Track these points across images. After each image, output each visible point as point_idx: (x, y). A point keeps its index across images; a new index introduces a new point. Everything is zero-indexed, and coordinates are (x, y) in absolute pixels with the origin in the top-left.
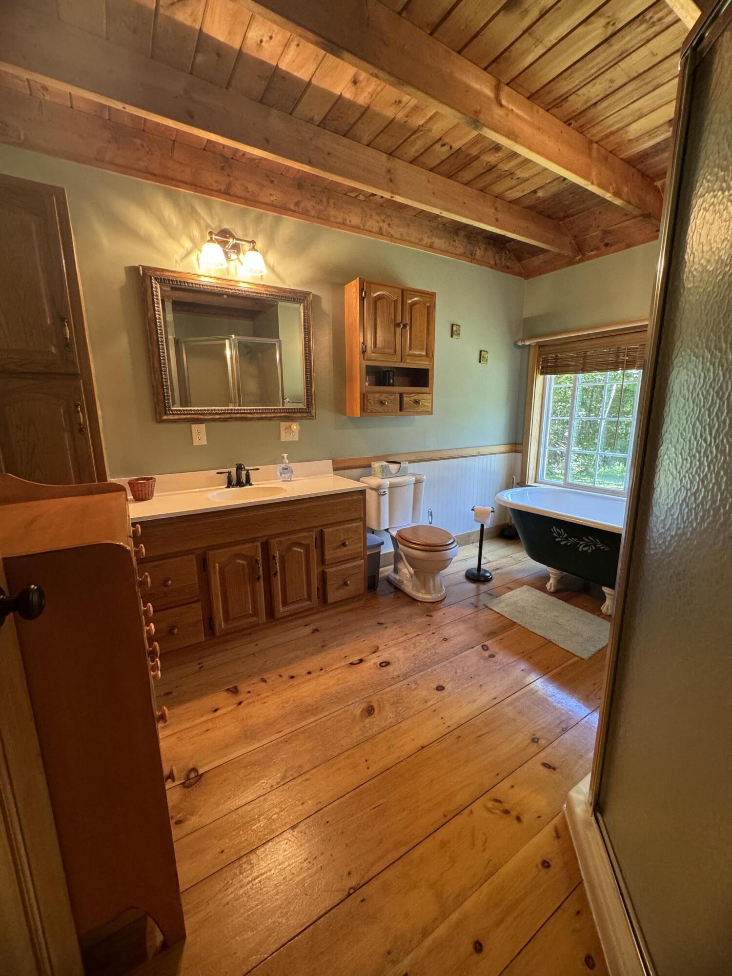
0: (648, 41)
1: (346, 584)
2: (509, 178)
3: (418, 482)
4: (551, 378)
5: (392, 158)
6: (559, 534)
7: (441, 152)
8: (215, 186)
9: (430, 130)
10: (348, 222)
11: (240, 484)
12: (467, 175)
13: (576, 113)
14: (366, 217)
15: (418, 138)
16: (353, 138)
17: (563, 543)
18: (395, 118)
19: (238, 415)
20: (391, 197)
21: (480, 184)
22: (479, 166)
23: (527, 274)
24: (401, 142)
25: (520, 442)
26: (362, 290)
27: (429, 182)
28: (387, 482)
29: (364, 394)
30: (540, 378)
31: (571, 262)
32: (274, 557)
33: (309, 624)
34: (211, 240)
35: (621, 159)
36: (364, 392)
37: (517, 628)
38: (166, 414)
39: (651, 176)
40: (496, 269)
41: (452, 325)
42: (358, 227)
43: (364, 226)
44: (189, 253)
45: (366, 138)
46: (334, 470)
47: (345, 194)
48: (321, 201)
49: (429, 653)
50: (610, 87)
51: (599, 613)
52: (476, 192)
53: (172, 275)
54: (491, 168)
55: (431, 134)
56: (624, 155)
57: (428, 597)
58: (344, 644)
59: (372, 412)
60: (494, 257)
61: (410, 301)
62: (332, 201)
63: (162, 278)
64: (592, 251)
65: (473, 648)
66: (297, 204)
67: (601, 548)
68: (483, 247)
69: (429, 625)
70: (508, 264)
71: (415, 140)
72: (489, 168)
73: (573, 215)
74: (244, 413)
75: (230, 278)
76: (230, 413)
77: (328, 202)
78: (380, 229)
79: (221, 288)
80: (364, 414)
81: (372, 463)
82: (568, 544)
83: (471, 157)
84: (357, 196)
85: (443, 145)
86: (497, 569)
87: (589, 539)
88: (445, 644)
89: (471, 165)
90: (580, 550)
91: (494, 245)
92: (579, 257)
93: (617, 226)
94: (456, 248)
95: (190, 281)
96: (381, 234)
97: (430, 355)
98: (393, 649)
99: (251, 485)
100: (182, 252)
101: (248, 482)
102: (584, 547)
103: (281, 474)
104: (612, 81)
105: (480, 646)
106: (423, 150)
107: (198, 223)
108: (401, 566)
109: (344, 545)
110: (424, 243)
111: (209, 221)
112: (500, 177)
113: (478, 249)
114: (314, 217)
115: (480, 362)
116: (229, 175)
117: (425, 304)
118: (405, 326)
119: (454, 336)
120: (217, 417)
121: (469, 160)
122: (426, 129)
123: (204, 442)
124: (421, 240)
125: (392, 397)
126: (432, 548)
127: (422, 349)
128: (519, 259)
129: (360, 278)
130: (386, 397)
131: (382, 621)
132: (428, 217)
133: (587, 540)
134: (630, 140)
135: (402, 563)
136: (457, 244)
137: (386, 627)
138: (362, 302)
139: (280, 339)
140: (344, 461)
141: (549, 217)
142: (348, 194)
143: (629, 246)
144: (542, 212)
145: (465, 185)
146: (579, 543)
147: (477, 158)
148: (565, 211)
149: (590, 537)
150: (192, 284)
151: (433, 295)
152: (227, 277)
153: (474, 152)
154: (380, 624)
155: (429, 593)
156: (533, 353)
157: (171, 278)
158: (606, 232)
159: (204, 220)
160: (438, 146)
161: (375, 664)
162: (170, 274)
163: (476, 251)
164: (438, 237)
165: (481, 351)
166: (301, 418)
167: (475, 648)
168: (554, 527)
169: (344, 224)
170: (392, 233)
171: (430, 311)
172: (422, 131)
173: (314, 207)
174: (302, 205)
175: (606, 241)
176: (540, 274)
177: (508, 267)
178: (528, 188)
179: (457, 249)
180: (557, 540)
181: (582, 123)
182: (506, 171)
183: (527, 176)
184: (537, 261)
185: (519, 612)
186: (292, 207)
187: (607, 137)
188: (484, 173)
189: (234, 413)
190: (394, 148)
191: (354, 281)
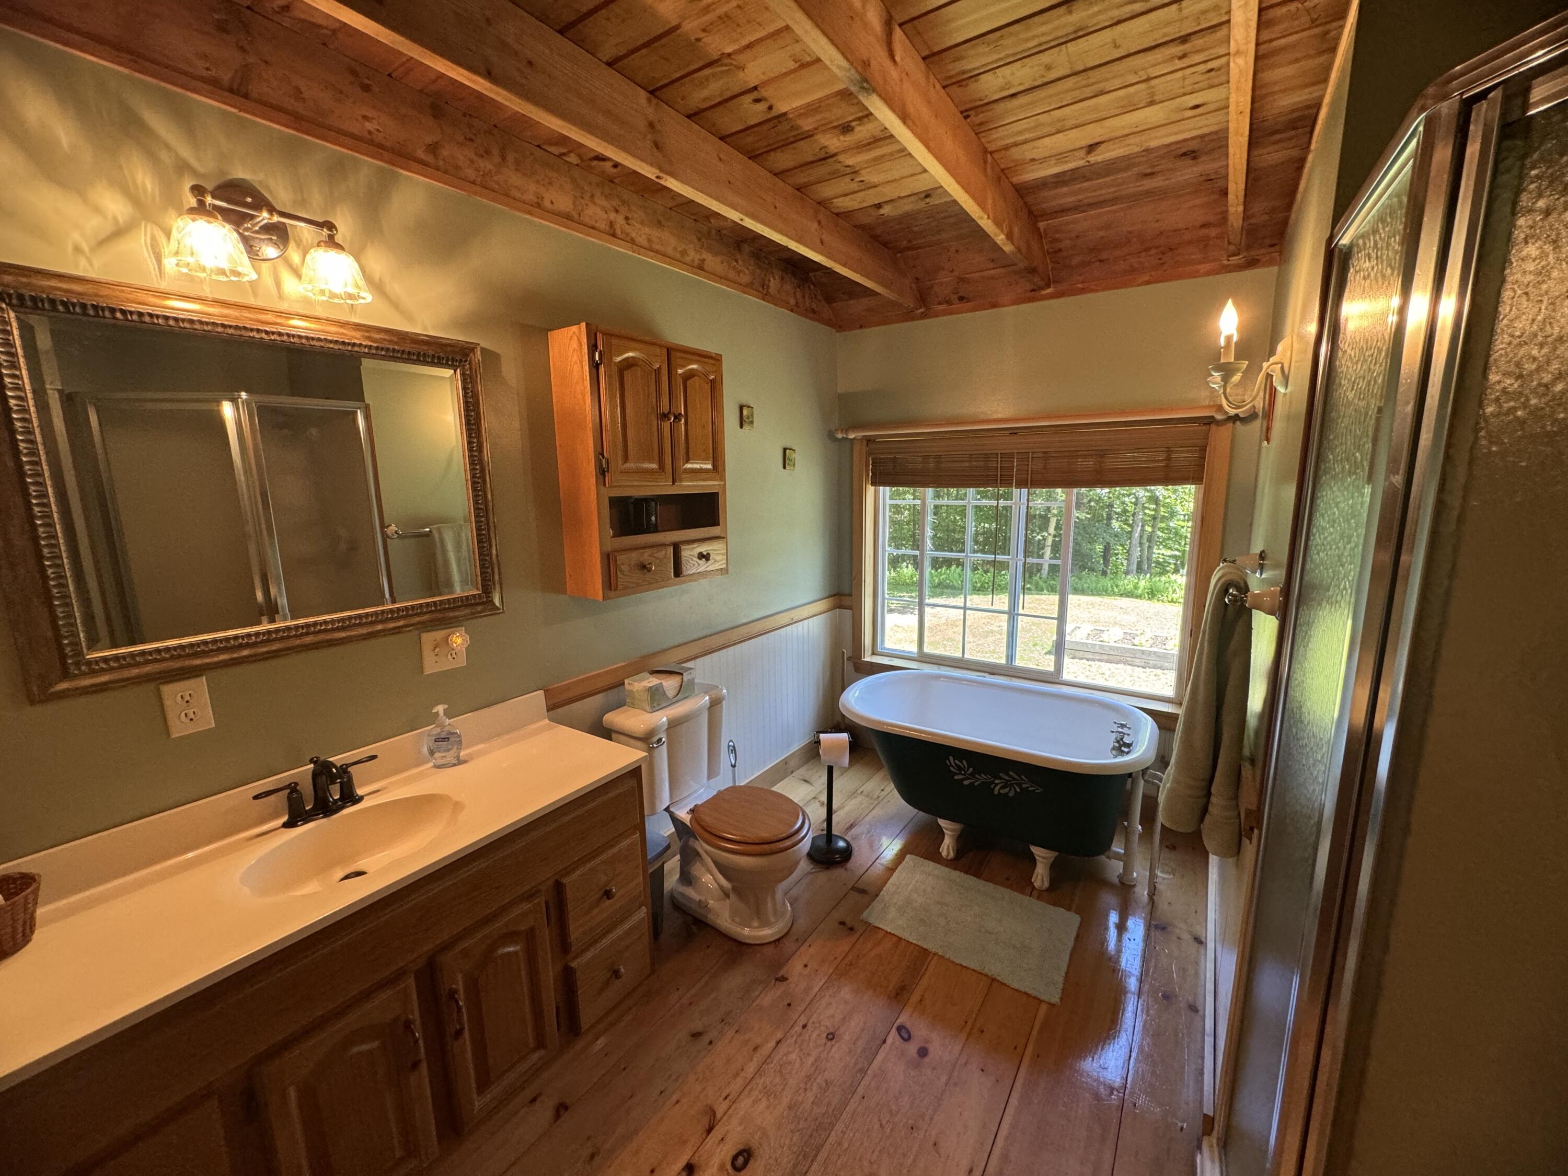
0: (1119, 22)
1: (616, 974)
2: (847, 179)
3: (715, 703)
4: (885, 491)
5: (655, 101)
6: (959, 768)
7: (753, 112)
8: (200, 67)
9: (742, 68)
10: (547, 203)
11: (325, 808)
12: (783, 159)
13: (982, 103)
14: (583, 198)
15: (714, 75)
16: (579, 42)
17: (966, 782)
18: (677, 28)
19: (309, 639)
20: (658, 177)
21: (802, 178)
22: (806, 150)
23: (839, 324)
24: (678, 75)
25: (847, 591)
26: (593, 347)
27: (720, 159)
28: (662, 718)
29: (608, 555)
30: (870, 490)
31: (909, 316)
32: (452, 994)
33: (540, 1094)
34: (201, 209)
35: (1011, 183)
36: (609, 548)
37: (933, 963)
38: (66, 675)
39: (1036, 213)
40: (797, 313)
41: (741, 408)
42: (568, 217)
43: (580, 215)
44: (119, 232)
45: (609, 50)
46: (548, 710)
47: (538, 146)
48: (488, 152)
49: (814, 1088)
50: (1043, 76)
51: (1028, 890)
52: (790, 190)
53: (65, 286)
54: (827, 157)
55: (741, 74)
56: (1015, 180)
57: (767, 933)
58: (636, 1132)
59: (626, 588)
60: (795, 293)
61: (680, 371)
62: (511, 158)
63: (27, 293)
64: (940, 303)
65: (884, 1042)
66: (433, 149)
67: (1030, 789)
68: (778, 274)
69: (789, 1005)
70: (814, 306)
71: (707, 79)
72: (822, 155)
73: (920, 248)
74: (326, 631)
75: (260, 303)
76: (282, 638)
77: (504, 158)
78: (611, 224)
79: (237, 328)
80: (612, 594)
81: (626, 681)
82: (976, 784)
83: (799, 132)
84: (564, 154)
85: (757, 101)
86: (852, 826)
87: (1009, 776)
88: (838, 1051)
89: (795, 145)
90: (996, 792)
91: (794, 275)
92: (922, 310)
93: (977, 274)
94: (739, 272)
95: (132, 307)
96: (614, 235)
97: (720, 469)
98: (745, 1104)
99: (358, 800)
100: (94, 224)
101: (350, 797)
102: (1001, 788)
103: (432, 753)
104: (1048, 68)
105: (894, 1030)
106: (717, 100)
107: (152, 157)
108: (697, 869)
109: (608, 894)
110: (688, 259)
111: (185, 152)
112: (836, 175)
113: (772, 279)
114: (473, 183)
115: (784, 467)
116: (242, 49)
117: (706, 376)
118: (677, 417)
119: (746, 427)
120: (245, 653)
121: (795, 136)
122: (734, 63)
123: (207, 720)
124: (684, 253)
125: (661, 554)
126: (773, 846)
127: (705, 459)
128: (829, 300)
129: (587, 324)
130: (650, 556)
131: (697, 1026)
132: (694, 214)
133: (1007, 778)
134: (1033, 160)
135: (698, 865)
136: (740, 266)
137: (711, 1043)
138: (594, 371)
139: (367, 401)
140: (568, 687)
141: (885, 244)
142: (545, 147)
143: (994, 305)
144: (877, 236)
145: (775, 174)
146: (993, 782)
147: (809, 136)
148: (910, 241)
149: (1011, 773)
150: (140, 314)
151: (715, 360)
152: (252, 301)
153: (807, 124)
154: (696, 1035)
155: (765, 923)
156: (859, 452)
157: (59, 296)
158: (962, 280)
159: (168, 147)
160: (748, 99)
161: (722, 1167)
162: (53, 283)
163: (769, 281)
164: (715, 254)
165: (785, 450)
166: (473, 616)
167: (889, 1041)
168: (951, 758)
169: (539, 206)
170: (634, 235)
171: (715, 387)
172: (726, 65)
173: (472, 161)
174: (445, 153)
175: (961, 294)
176: (861, 327)
177: (814, 312)
178: (871, 198)
179: (741, 275)
180: (956, 777)
181: (984, 120)
182: (849, 166)
183: (876, 180)
184: (858, 306)
185: (922, 921)
186: (421, 154)
187: (1007, 148)
188: (812, 162)
189: (295, 636)
190: (661, 83)
191: (574, 328)
